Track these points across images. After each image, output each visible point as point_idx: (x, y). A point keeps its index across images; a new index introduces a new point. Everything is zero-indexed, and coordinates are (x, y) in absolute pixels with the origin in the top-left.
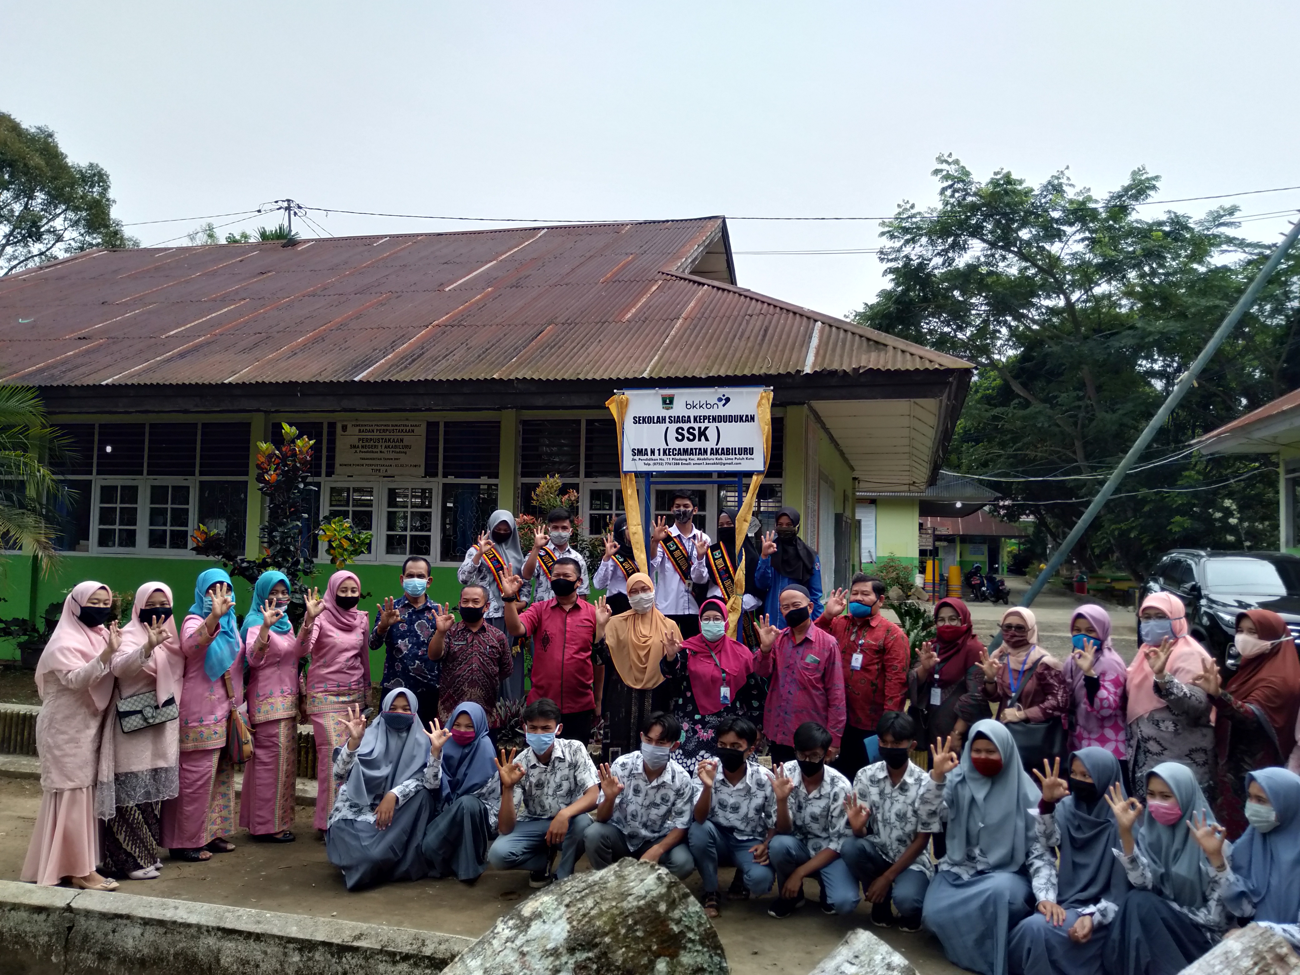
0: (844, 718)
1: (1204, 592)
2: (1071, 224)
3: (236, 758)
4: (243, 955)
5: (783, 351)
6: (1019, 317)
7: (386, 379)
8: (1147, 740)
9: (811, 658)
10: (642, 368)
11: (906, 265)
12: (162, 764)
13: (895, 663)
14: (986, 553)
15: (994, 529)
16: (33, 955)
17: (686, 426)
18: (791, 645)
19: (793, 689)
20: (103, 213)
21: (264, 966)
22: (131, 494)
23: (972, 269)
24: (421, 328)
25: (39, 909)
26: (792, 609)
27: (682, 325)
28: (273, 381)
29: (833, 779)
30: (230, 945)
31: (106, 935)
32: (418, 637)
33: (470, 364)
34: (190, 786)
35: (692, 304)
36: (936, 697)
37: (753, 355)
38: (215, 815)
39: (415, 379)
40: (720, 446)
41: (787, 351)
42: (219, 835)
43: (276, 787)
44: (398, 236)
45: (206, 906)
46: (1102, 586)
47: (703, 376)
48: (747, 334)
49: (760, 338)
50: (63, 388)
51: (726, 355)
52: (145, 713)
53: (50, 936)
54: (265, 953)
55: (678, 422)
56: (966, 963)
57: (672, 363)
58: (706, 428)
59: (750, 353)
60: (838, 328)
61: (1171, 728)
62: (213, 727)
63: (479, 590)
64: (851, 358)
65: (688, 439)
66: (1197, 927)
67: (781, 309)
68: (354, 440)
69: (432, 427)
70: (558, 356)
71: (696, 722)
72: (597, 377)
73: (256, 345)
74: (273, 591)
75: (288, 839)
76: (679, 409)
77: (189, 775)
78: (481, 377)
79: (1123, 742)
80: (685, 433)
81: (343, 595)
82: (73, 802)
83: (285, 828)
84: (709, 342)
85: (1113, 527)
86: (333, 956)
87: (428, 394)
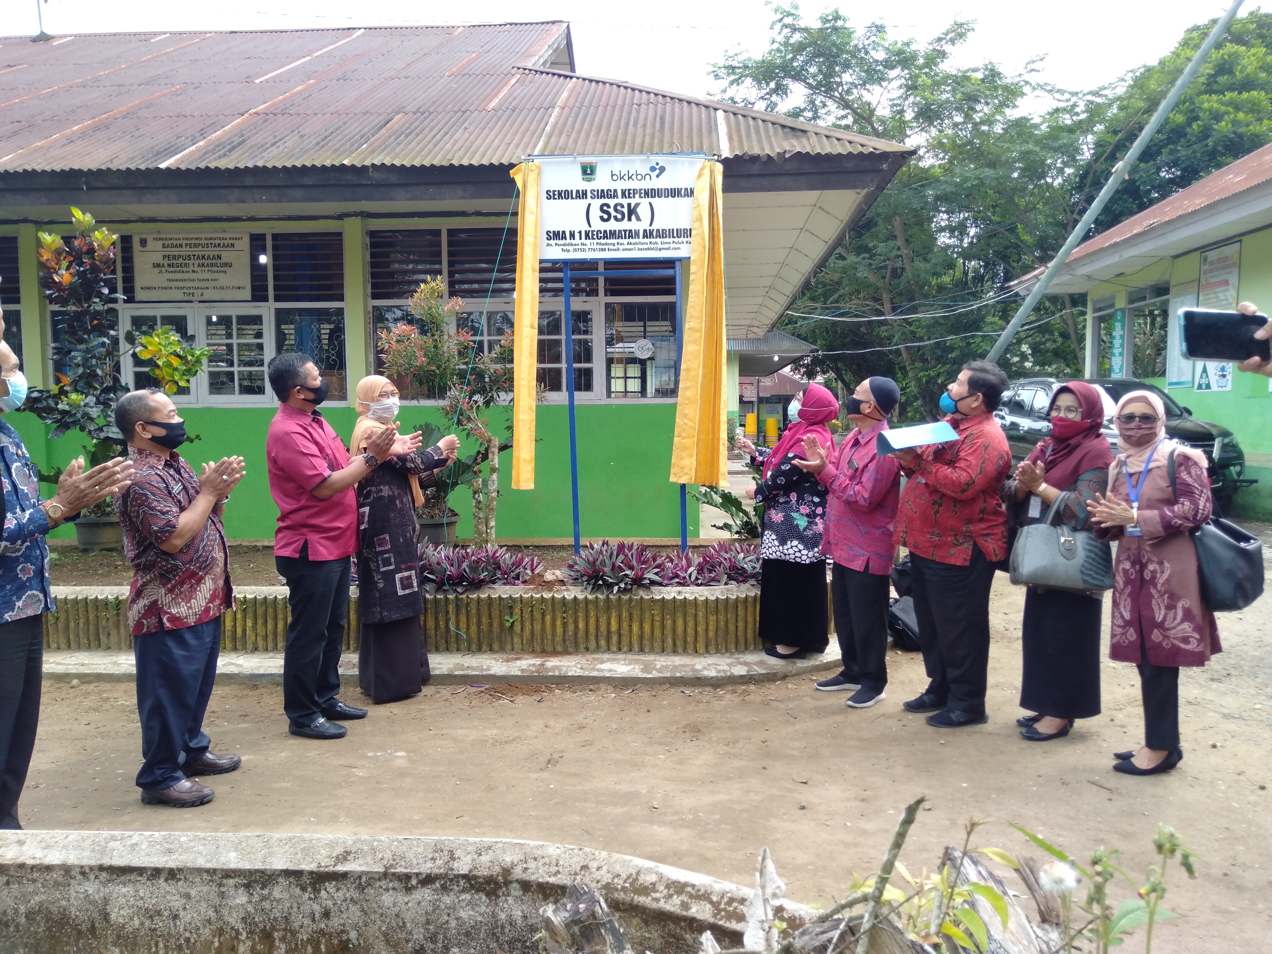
4: (150, 903)
5: (690, 137)
7: (202, 166)
17: (612, 202)
21: (186, 917)
24: (234, 116)
27: (560, 114)
30: (124, 890)
33: (308, 151)
35: (565, 95)
37: (656, 141)
40: (655, 227)
41: (696, 139)
44: (181, 33)
49: (658, 125)
51: (624, 141)
54: (188, 896)
55: (602, 196)
57: (562, 149)
58: (637, 205)
59: (653, 139)
60: (744, 116)
64: (771, 144)
65: (616, 219)
68: (158, 258)
69: (256, 240)
70: (419, 144)
76: (602, 181)
78: (328, 163)
80: (611, 210)
84: (600, 129)
86: (303, 889)
87: (258, 187)
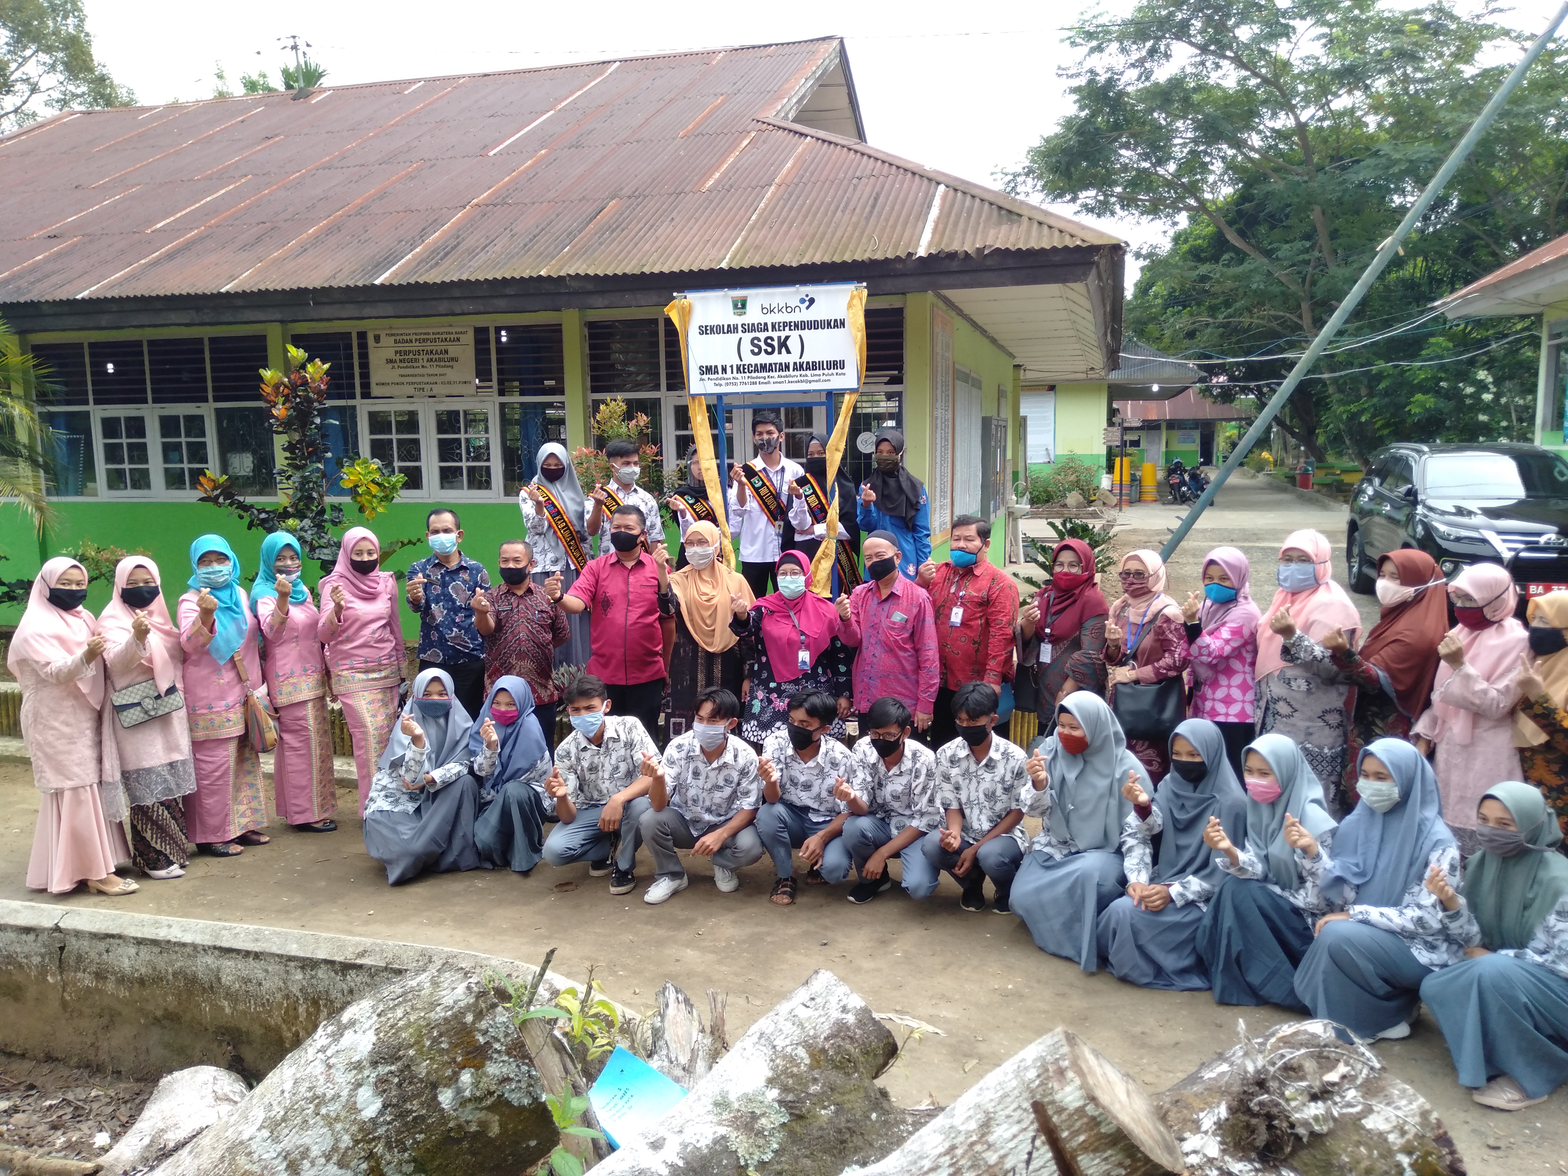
0: (937, 680)
1: (1420, 497)
2: (1303, 18)
3: (259, 747)
4: (245, 973)
5: (894, 227)
6: (1239, 145)
7: (412, 281)
8: (1276, 701)
9: (898, 617)
10: (721, 256)
11: (1091, 82)
12: (176, 757)
13: (1000, 617)
14: (1198, 441)
15: (1208, 410)
16: (28, 976)
17: (762, 336)
18: (876, 601)
19: (879, 651)
20: (83, 53)
21: (266, 985)
22: (137, 427)
23: (1176, 83)
24: (457, 209)
25: (27, 930)
26: (875, 560)
27: (774, 194)
28: (279, 288)
29: (914, 754)
30: (229, 963)
31: (100, 955)
32: (454, 601)
33: (513, 257)
34: (207, 777)
35: (789, 165)
36: (1046, 653)
37: (857, 234)
38: (242, 808)
39: (447, 280)
40: (805, 359)
41: (899, 227)
42: (252, 828)
43: (311, 773)
44: (434, 80)
45: (202, 923)
46: (1329, 479)
47: (794, 264)
48: (851, 206)
49: (868, 209)
50: (32, 304)
51: (824, 234)
52: (144, 704)
53: (43, 956)
54: (267, 971)
55: (753, 330)
56: (1052, 948)
57: (757, 248)
58: (787, 338)
59: (854, 230)
60: (964, 193)
61: (1304, 686)
62: (225, 714)
63: (520, 547)
64: (975, 234)
65: (766, 352)
66: (1297, 911)
67: (898, 167)
68: (390, 354)
69: (481, 335)
70: (620, 243)
71: (770, 691)
72: (666, 270)
73: (259, 239)
74: (280, 557)
75: (330, 827)
76: (753, 315)
77: (204, 766)
78: (526, 275)
79: (1252, 702)
80: (762, 344)
81: (358, 559)
82: (77, 802)
83: (326, 815)
84: (806, 217)
85: (1342, 409)
87: (465, 298)
